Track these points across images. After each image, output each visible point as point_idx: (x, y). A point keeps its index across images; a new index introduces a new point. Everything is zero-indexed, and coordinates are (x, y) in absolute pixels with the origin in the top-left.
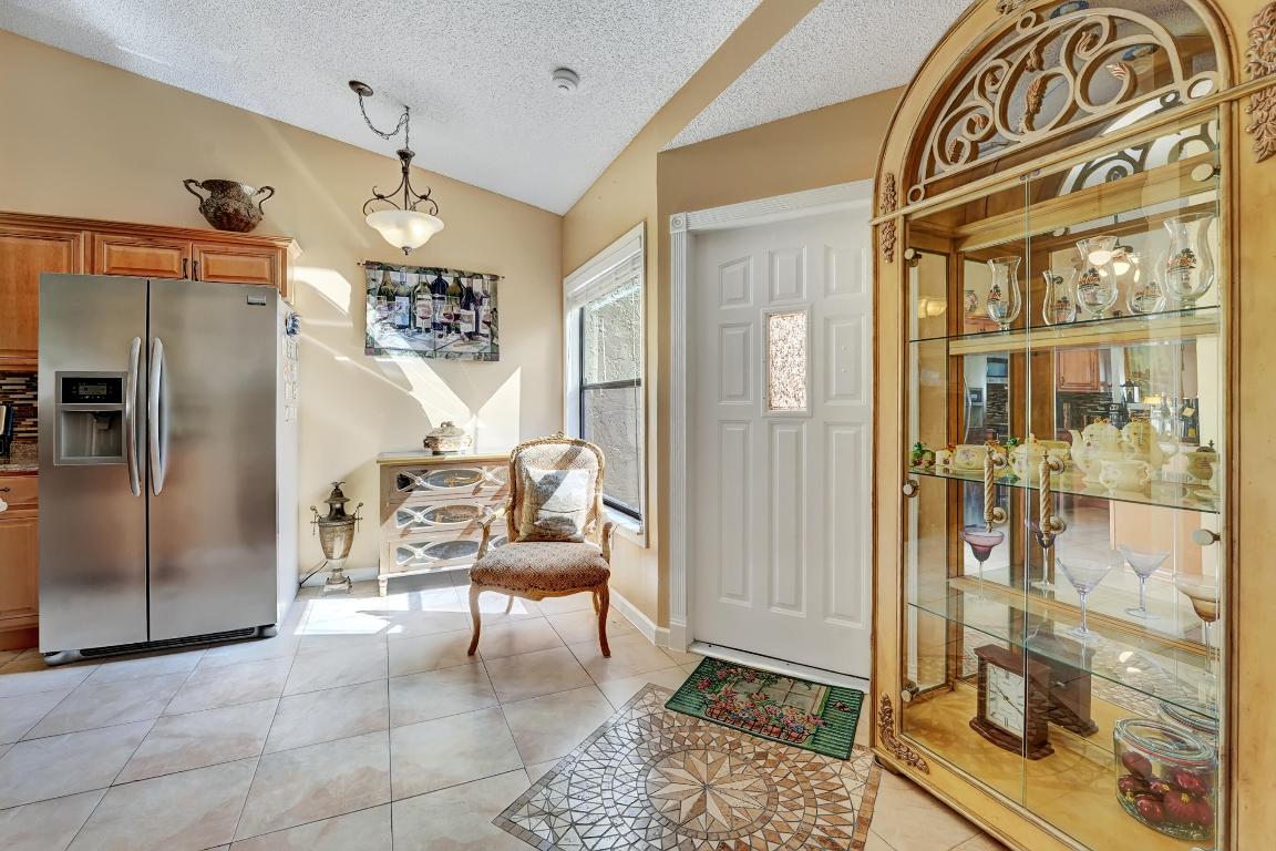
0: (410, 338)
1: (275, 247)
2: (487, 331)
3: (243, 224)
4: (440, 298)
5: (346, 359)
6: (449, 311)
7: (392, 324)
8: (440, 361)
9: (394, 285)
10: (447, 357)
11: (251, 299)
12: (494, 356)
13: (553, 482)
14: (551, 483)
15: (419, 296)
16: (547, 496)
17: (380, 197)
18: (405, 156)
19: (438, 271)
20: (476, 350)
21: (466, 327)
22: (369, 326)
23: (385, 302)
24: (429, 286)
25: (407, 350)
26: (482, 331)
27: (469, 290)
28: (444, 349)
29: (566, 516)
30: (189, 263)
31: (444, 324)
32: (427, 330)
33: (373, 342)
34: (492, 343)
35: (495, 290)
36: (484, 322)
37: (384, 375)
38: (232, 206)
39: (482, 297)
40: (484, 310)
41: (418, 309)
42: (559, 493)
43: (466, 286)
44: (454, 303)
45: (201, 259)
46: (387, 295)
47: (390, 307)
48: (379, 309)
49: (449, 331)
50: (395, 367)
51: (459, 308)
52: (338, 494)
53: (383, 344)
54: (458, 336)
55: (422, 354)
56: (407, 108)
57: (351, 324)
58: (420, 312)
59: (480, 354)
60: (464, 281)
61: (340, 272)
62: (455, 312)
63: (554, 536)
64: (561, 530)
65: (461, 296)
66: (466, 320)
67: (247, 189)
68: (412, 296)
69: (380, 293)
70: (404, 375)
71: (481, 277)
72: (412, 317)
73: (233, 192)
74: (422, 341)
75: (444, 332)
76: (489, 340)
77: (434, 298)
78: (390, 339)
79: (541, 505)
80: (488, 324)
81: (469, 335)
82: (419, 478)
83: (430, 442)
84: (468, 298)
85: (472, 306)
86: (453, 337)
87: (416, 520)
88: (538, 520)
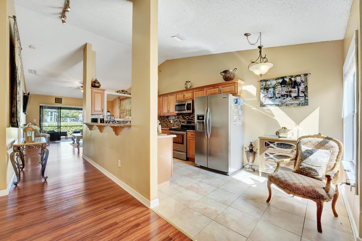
0: (273, 101)
1: (235, 83)
2: (303, 95)
3: (230, 79)
4: (284, 86)
5: (255, 109)
6: (287, 90)
7: (268, 97)
8: (284, 107)
9: (269, 85)
10: (286, 105)
11: (224, 97)
12: (306, 103)
13: (310, 153)
14: (308, 153)
15: (276, 87)
16: (305, 158)
17: (253, 62)
18: (260, 47)
19: (283, 78)
20: (298, 102)
21: (293, 95)
22: (261, 99)
23: (266, 91)
24: (280, 83)
25: (272, 105)
26: (300, 95)
27: (295, 81)
28: (285, 103)
29: (313, 168)
30: (220, 90)
31: (285, 95)
32: (279, 98)
33: (262, 103)
34: (305, 99)
35: (306, 80)
36: (301, 92)
37: (265, 112)
38: (227, 75)
39: (301, 83)
40: (302, 87)
41: (276, 91)
42: (311, 157)
43: (294, 80)
44: (289, 87)
45: (222, 89)
46: (266, 89)
47: (267, 92)
48: (264, 93)
49: (287, 97)
50: (269, 110)
51: (291, 88)
52: (251, 145)
53: (265, 103)
54: (291, 98)
55: (278, 105)
56: (261, 33)
57: (257, 99)
58: (277, 92)
59: (300, 103)
60: (293, 79)
61: (253, 85)
62: (290, 90)
63: (307, 174)
64: (310, 172)
65: (292, 84)
66: (294, 92)
67: (231, 71)
68: (274, 88)
69: (264, 89)
70: (272, 112)
71: (300, 76)
72: (274, 94)
73: (228, 72)
74: (277, 101)
75: (285, 98)
76: (304, 98)
77: (282, 87)
78: (268, 102)
79: (303, 160)
80: (303, 92)
81: (295, 97)
82: (271, 144)
83: (277, 133)
84: (295, 84)
85: (296, 87)
86: (289, 98)
87: (270, 157)
88: (301, 166)
